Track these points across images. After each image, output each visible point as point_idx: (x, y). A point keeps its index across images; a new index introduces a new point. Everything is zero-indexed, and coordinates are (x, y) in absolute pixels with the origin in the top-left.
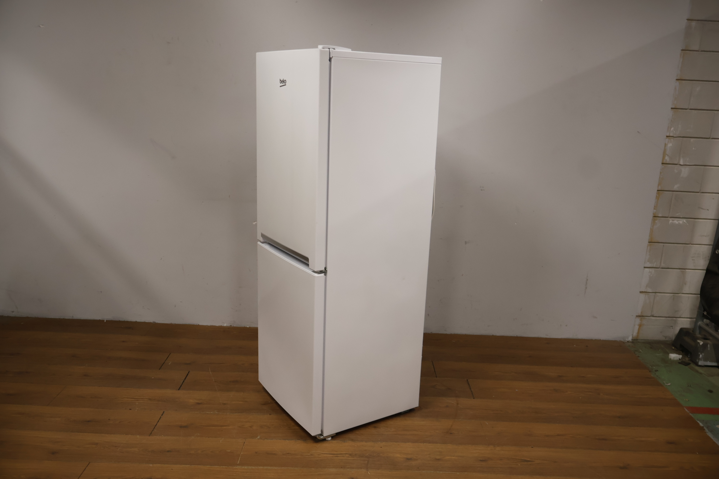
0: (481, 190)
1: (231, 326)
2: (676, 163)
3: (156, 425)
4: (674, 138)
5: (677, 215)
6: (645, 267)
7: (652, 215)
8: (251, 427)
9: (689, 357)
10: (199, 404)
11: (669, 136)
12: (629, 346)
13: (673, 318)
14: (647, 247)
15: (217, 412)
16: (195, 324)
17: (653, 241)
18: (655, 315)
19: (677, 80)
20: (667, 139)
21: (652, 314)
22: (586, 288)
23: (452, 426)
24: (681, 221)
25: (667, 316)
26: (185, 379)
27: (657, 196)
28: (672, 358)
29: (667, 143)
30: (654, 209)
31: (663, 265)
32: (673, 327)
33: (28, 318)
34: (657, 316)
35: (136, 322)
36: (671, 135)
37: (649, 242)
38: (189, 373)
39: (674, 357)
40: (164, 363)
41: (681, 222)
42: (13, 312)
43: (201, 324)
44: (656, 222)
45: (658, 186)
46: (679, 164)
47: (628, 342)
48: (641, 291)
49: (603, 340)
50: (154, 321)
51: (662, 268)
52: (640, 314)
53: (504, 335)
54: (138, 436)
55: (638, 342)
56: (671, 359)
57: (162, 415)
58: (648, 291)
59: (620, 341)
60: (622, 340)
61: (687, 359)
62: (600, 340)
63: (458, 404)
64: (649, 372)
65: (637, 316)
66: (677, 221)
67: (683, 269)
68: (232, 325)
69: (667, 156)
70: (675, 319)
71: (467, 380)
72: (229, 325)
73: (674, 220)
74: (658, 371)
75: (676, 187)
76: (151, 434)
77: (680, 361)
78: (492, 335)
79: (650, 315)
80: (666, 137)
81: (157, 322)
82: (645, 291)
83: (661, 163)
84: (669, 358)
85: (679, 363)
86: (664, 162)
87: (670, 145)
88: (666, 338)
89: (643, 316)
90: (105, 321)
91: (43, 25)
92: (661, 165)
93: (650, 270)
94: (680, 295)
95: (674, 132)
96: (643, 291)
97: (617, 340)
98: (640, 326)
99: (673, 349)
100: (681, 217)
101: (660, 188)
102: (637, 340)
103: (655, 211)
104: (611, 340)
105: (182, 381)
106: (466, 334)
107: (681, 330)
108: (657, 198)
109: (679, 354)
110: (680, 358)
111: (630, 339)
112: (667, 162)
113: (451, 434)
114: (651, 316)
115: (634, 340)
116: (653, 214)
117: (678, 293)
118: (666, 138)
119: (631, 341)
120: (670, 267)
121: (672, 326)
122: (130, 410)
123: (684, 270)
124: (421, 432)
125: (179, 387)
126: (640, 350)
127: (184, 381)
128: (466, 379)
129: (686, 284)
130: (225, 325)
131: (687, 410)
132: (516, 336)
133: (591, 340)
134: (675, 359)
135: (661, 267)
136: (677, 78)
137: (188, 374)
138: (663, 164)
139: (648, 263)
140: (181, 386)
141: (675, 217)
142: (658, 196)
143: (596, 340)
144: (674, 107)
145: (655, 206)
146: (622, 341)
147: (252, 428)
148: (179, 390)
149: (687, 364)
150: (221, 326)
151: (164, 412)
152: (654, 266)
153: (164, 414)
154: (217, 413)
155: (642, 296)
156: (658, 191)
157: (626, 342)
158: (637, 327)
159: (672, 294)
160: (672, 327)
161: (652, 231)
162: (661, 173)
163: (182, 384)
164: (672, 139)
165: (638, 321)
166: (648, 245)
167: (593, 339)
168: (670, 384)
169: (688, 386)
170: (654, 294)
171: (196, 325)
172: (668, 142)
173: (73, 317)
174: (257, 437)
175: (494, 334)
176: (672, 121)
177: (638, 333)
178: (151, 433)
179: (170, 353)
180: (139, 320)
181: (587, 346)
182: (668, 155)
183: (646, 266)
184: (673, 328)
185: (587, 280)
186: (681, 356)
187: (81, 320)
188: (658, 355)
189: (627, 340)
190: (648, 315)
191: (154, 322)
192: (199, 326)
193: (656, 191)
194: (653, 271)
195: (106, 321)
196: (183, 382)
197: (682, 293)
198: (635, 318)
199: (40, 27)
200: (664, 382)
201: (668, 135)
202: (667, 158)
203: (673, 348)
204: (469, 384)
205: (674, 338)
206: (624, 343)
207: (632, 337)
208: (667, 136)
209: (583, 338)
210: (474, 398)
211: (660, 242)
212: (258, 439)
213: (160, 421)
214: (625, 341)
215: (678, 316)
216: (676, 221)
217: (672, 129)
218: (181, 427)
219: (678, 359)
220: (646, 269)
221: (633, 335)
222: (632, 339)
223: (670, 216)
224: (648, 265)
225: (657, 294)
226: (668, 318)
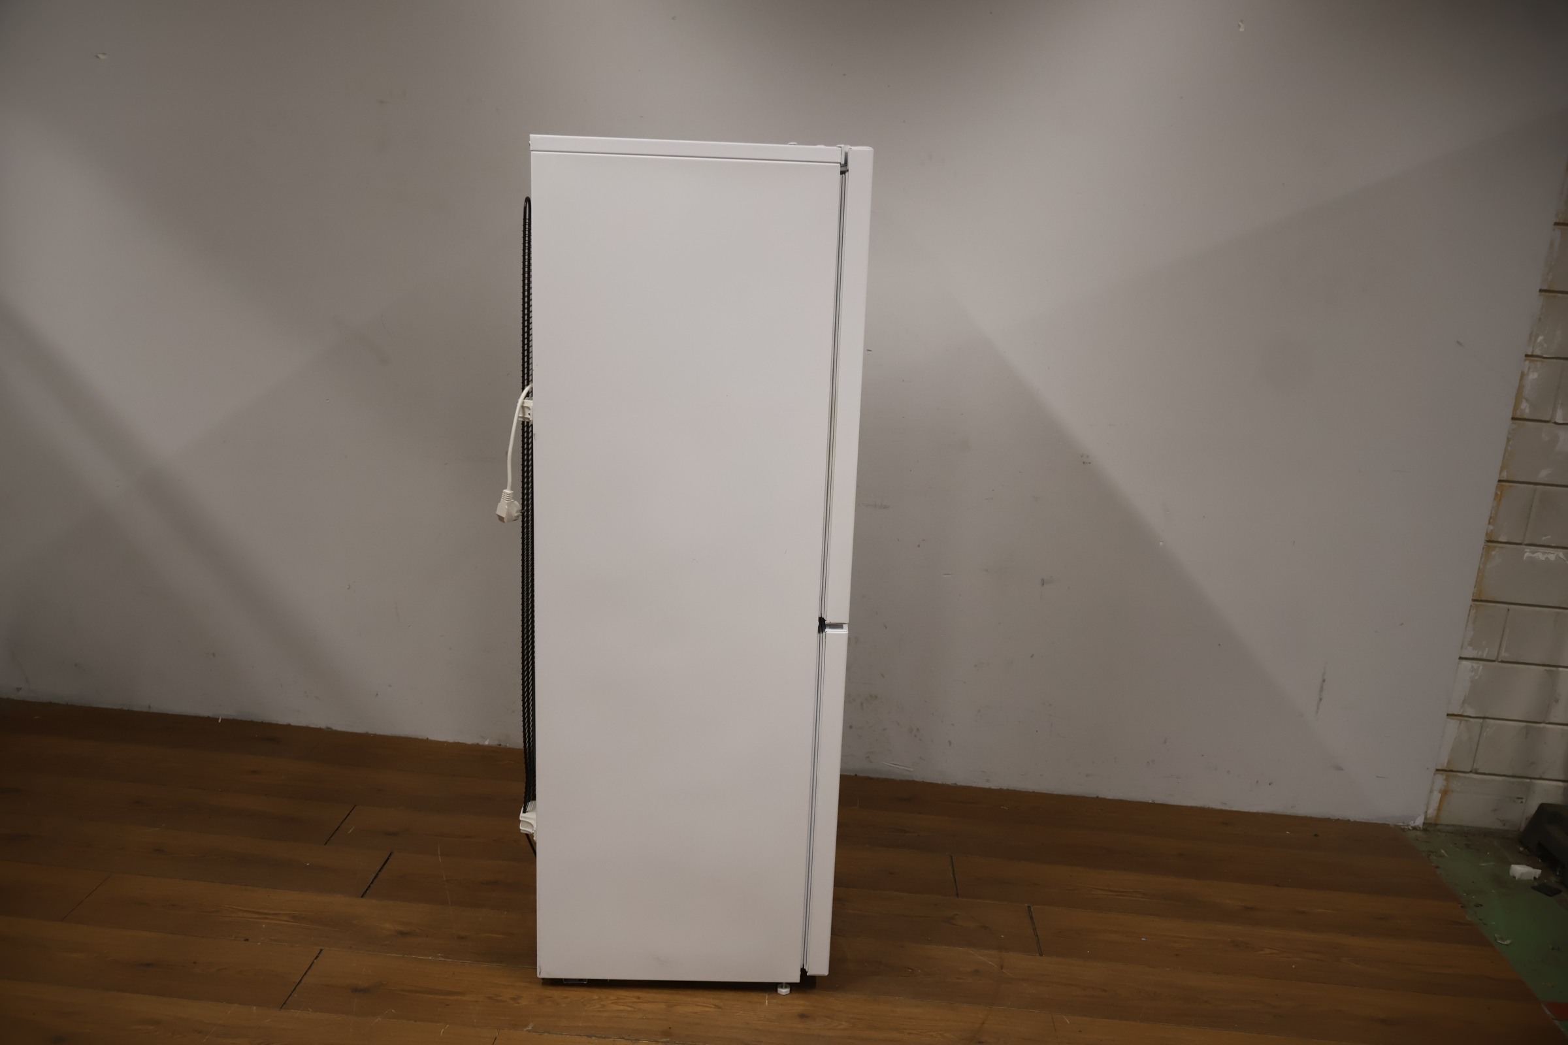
0: (1084, 463)
1: (500, 745)
2: (1548, 419)
3: (300, 982)
4: (1544, 360)
5: (1544, 539)
6: (1461, 658)
7: (1482, 539)
8: (514, 999)
9: (1558, 874)
10: (403, 934)
11: (1532, 356)
12: (1418, 840)
13: (1524, 778)
14: (1470, 610)
15: (442, 957)
16: (420, 738)
17: (1484, 599)
18: (1480, 771)
19: (1556, 224)
20: (1527, 362)
21: (1475, 767)
22: (1321, 699)
23: (983, 1023)
24: (1552, 555)
25: (1511, 774)
26: (380, 871)
27: (1496, 494)
28: (1517, 876)
29: (1526, 371)
30: (1489, 523)
31: (1504, 655)
32: (1524, 801)
33: (50, 704)
34: (1487, 772)
35: (290, 725)
36: (1538, 352)
37: (1474, 600)
38: (391, 854)
39: (1522, 874)
40: (337, 829)
41: (1552, 557)
42: (19, 689)
43: (432, 738)
44: (1493, 553)
45: (1501, 471)
46: (1553, 421)
47: (1414, 828)
48: (1450, 713)
49: (1355, 822)
50: (329, 726)
51: (1503, 662)
52: (1444, 766)
53: (1122, 798)
54: (255, 1008)
55: (1439, 831)
56: (1515, 877)
57: (316, 958)
58: (1465, 714)
59: (1396, 826)
60: (1399, 824)
61: (1553, 879)
62: (1349, 820)
63: (1002, 967)
64: (1462, 907)
65: (1437, 770)
66: (1544, 553)
67: (1552, 666)
68: (503, 744)
69: (1523, 400)
70: (1528, 780)
71: (1029, 907)
72: (495, 743)
73: (1536, 552)
74: (1482, 905)
75: (1543, 475)
76: (283, 1005)
77: (1536, 884)
78: (1095, 796)
79: (1469, 770)
80: (1524, 358)
81: (334, 728)
82: (1460, 713)
83: (1510, 418)
84: (1511, 874)
85: (1534, 888)
86: (1518, 415)
87: (1533, 376)
88: (1504, 825)
89: (1452, 771)
90: (220, 721)
91: (104, 54)
92: (1511, 422)
93: (1474, 664)
94: (1542, 725)
95: (1545, 345)
96: (1455, 713)
97: (1388, 823)
98: (1445, 793)
99: (1520, 852)
100: (1553, 545)
101: (1505, 476)
102: (1436, 825)
103: (1491, 527)
104: (1375, 822)
105: (374, 875)
106: (1034, 792)
107: (1542, 808)
108: (1498, 498)
109: (1534, 868)
110: (1537, 877)
111: (1419, 822)
112: (1525, 417)
113: (980, 1042)
114: (1471, 772)
115: (1430, 824)
116: (1487, 534)
117: (1539, 721)
118: (1525, 360)
119: (1421, 826)
120: (1520, 661)
121: (1522, 798)
122: (246, 942)
123: (1554, 669)
124: (909, 1034)
125: (365, 890)
126: (1442, 851)
127: (377, 874)
128: (1026, 905)
129: (1557, 701)
130: (487, 743)
131: (1548, 1012)
132: (1150, 801)
133: (1327, 821)
134: (1525, 878)
135: (1500, 660)
136: (1558, 221)
137: (388, 859)
138: (1513, 419)
139: (1470, 648)
140: (369, 886)
141: (1538, 543)
142: (1499, 493)
143: (1338, 819)
144: (1545, 288)
145: (1491, 518)
146: (1399, 827)
147: (519, 1003)
148: (362, 896)
149: (1551, 892)
150: (478, 744)
151: (321, 950)
152: (1484, 657)
153: (321, 956)
154: (443, 959)
155: (1453, 723)
156: (1499, 481)
157: (1409, 829)
158: (1437, 796)
159: (1525, 724)
160: (1520, 801)
161: (1481, 573)
162: (1508, 440)
163: (372, 883)
164: (1538, 363)
165: (1440, 781)
166: (1471, 606)
167: (1332, 818)
168: (1508, 942)
169: (1553, 949)
170: (1481, 720)
171: (422, 740)
172: (1529, 368)
173: (150, 707)
174: (526, 1026)
175: (1101, 796)
176: (1540, 319)
177: (1439, 809)
178: (285, 1003)
179: (355, 806)
180: (295, 721)
181: (1316, 835)
182: (1527, 400)
183: (1464, 656)
184: (1522, 802)
185: (1324, 681)
186: (1539, 871)
187: (167, 714)
188: (1484, 864)
189: (1412, 824)
190: (1467, 771)
191: (328, 728)
192: (426, 742)
193: (1496, 482)
194: (1481, 668)
195: (222, 719)
196: (375, 878)
197: (1547, 722)
198: (1434, 774)
199: (98, 57)
200: (1496, 935)
201: (1530, 353)
202: (1524, 405)
203: (1521, 849)
204: (1031, 917)
205: (1523, 826)
206: (1403, 830)
207: (1425, 818)
208: (1527, 356)
209: (1309, 815)
210: (1041, 955)
211: (1499, 600)
212: (528, 1031)
213: (308, 973)
214: (1406, 827)
215: (1537, 776)
216: (1540, 555)
217: (1540, 338)
218: (356, 990)
219: (1533, 879)
220: (1465, 662)
221: (1426, 813)
222: (1424, 823)
223: (1526, 543)
224: (1469, 652)
225: (1488, 720)
226: (1512, 780)
